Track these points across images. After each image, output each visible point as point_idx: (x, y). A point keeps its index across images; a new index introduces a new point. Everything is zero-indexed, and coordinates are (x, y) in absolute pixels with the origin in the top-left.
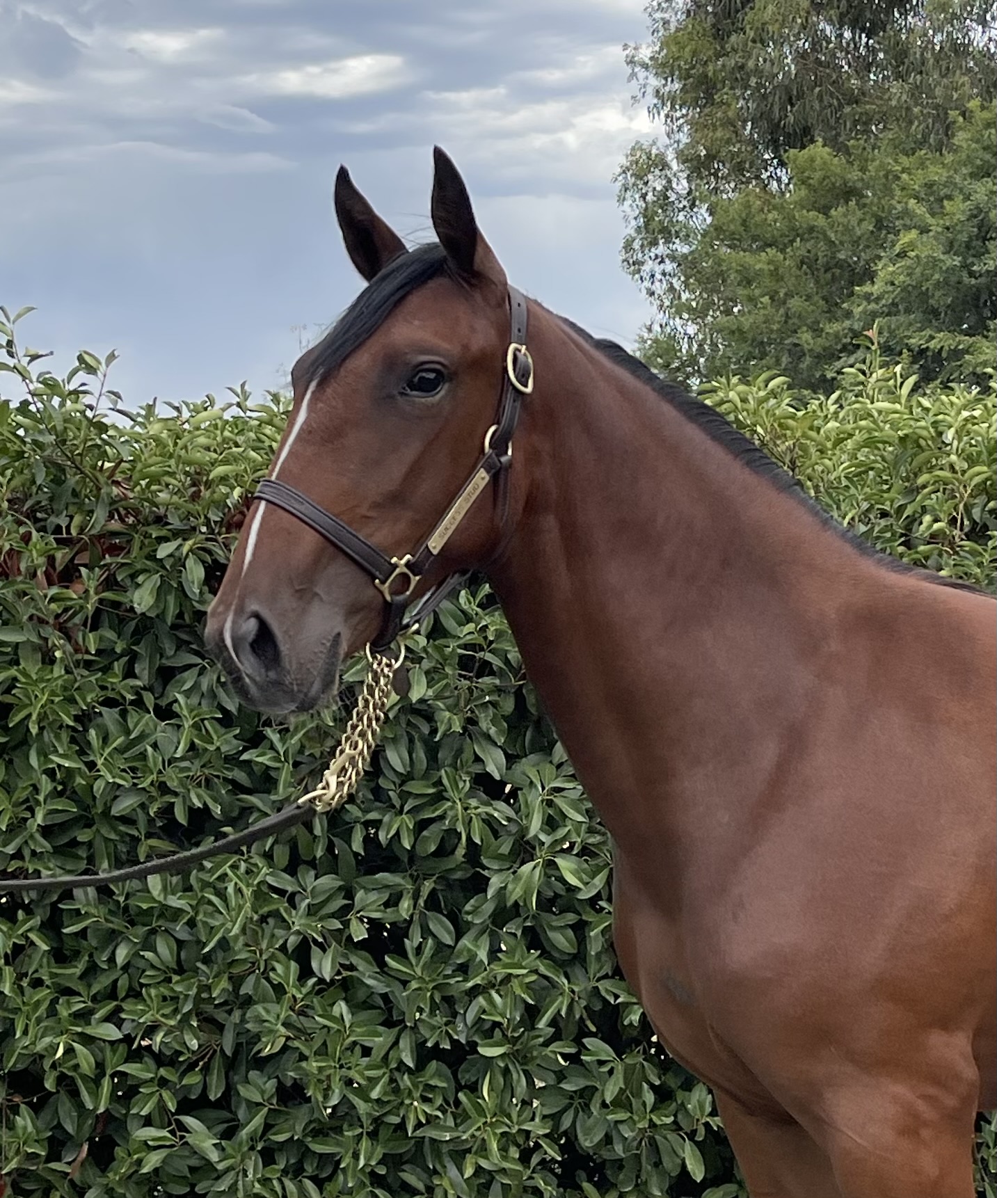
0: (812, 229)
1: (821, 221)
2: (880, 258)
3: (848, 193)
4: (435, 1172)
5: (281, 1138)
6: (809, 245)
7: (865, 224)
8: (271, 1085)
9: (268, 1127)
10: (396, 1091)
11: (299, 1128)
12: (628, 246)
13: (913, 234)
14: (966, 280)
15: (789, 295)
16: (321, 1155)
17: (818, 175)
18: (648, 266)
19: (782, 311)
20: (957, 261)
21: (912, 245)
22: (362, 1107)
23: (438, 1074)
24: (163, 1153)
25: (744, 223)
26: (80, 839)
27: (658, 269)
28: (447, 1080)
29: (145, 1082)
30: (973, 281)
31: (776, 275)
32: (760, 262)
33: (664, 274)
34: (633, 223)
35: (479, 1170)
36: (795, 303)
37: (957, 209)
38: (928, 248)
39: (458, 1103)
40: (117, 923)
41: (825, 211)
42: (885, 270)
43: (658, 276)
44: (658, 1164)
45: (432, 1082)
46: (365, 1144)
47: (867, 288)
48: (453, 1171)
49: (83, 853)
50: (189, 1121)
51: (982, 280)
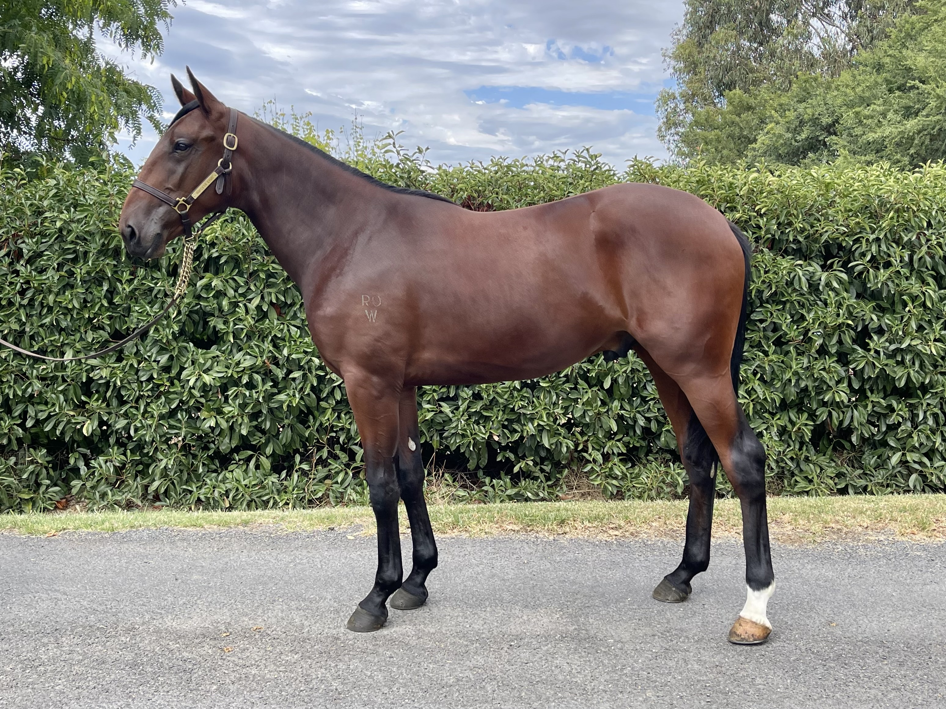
0: (733, 123)
1: (737, 119)
2: (759, 134)
3: (749, 108)
4: (524, 425)
5: (473, 410)
6: (732, 129)
7: (755, 121)
8: (471, 392)
9: (469, 407)
10: (513, 397)
11: (479, 408)
12: (660, 130)
13: (773, 125)
14: (793, 143)
15: (723, 148)
16: (486, 416)
17: (737, 100)
18: (667, 138)
19: (720, 155)
20: (790, 135)
21: (772, 129)
22: (501, 401)
23: (527, 392)
24: (433, 413)
25: (706, 120)
27: (672, 138)
28: (530, 394)
30: (796, 144)
31: (718, 141)
32: (712, 135)
33: (674, 141)
34: (662, 120)
35: (539, 425)
36: (725, 152)
37: (791, 115)
38: (779, 130)
39: (533, 402)
41: (739, 115)
42: (761, 138)
43: (671, 141)
44: (601, 427)
45: (525, 395)
46: (501, 413)
47: (754, 145)
48: (530, 425)
50: (442, 404)
51: (800, 143)
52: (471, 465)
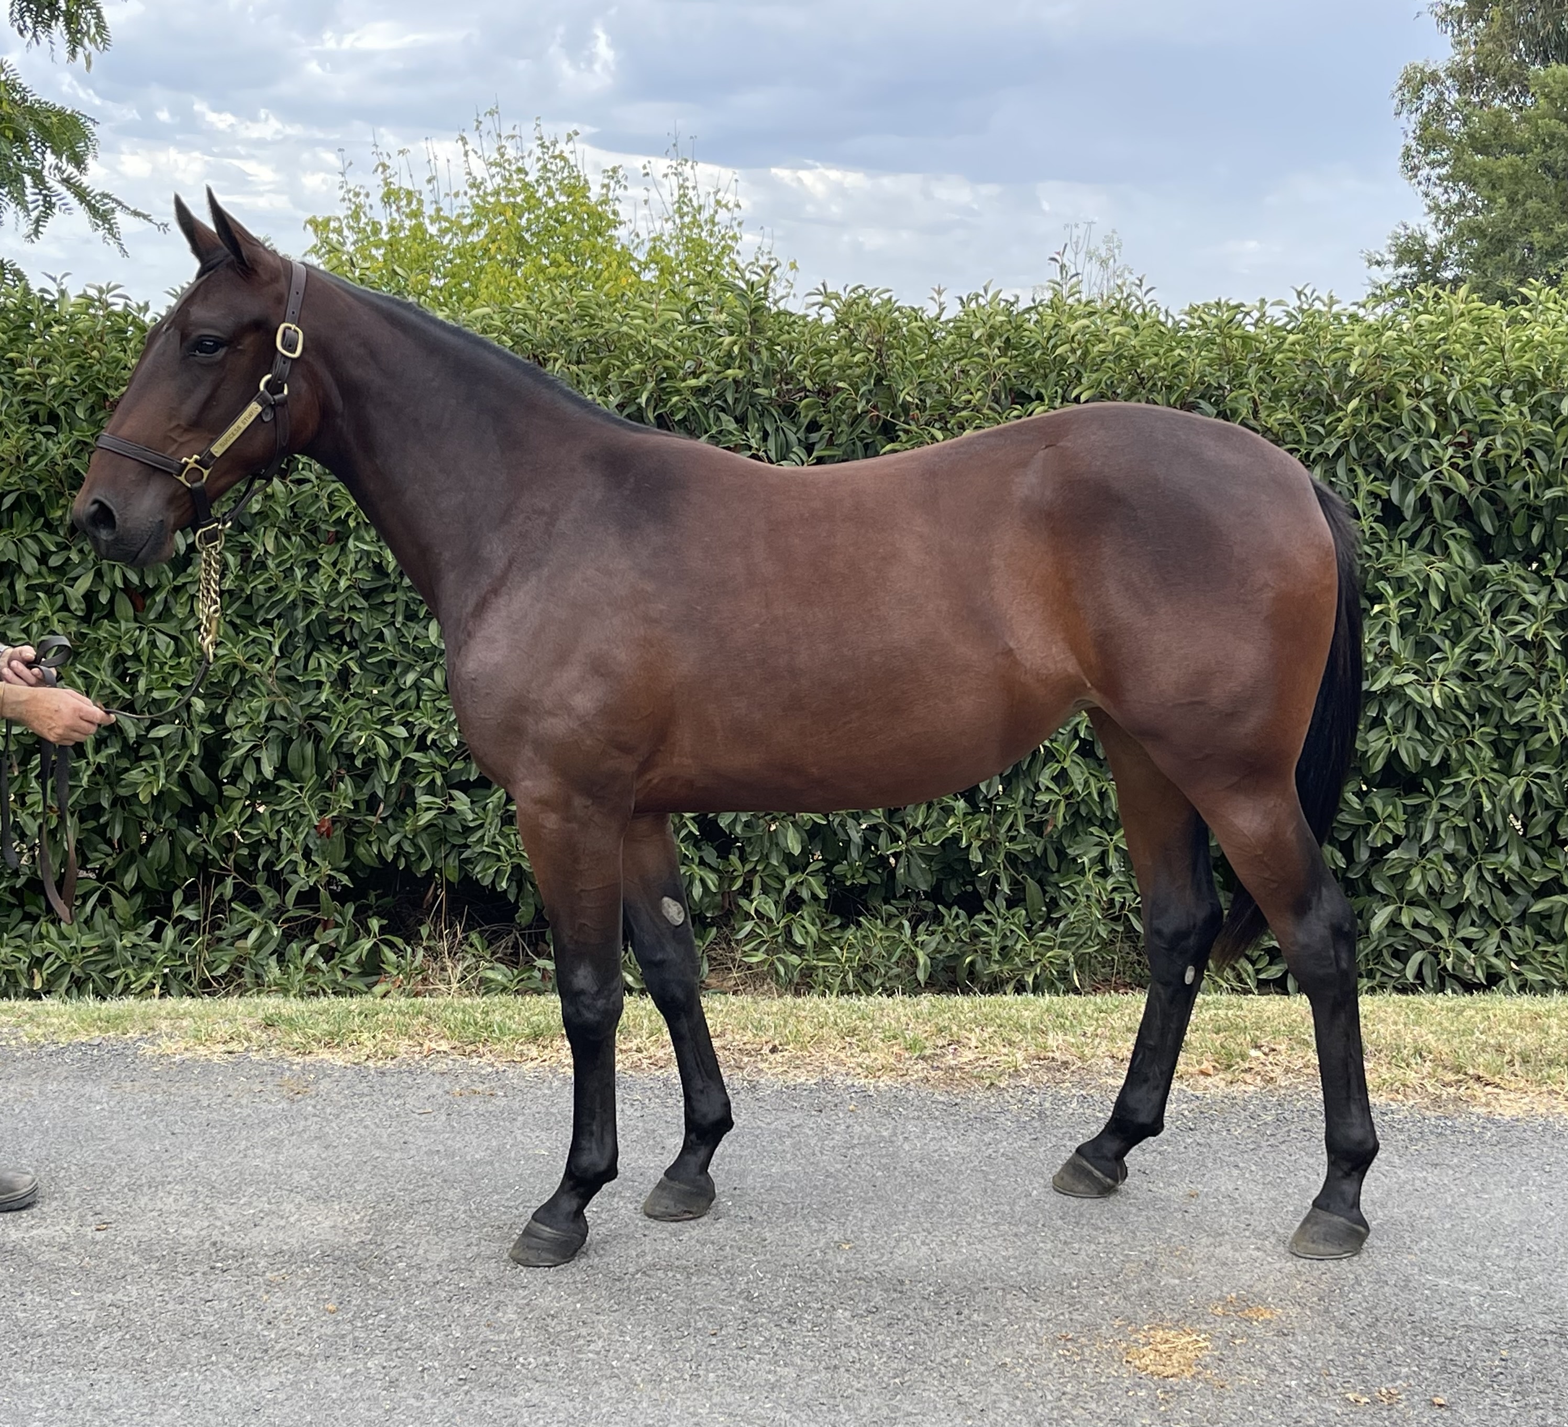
26: (387, 600)
29: (424, 766)
34: (1410, 133)
40: (409, 658)
49: (390, 610)
50: (457, 793)
52: (525, 915)
